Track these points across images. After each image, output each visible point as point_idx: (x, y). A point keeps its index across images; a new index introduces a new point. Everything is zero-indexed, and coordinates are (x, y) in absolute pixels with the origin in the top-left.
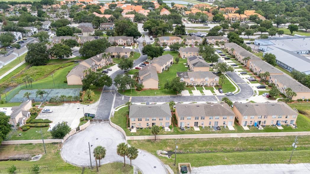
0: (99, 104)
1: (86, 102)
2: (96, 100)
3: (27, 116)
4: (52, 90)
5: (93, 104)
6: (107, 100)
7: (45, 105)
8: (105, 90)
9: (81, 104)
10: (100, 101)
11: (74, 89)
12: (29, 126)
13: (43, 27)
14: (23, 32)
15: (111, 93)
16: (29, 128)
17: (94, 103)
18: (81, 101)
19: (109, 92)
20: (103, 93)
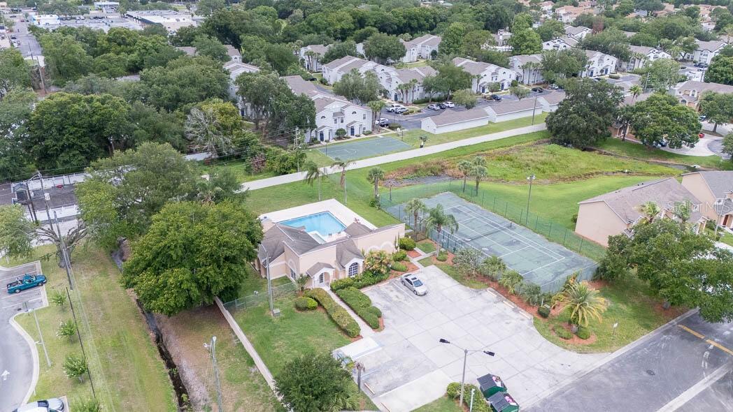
0: (599, 370)
1: (553, 330)
2: (600, 347)
3: (347, 267)
4: (510, 227)
5: (574, 356)
6: (650, 372)
7: (436, 261)
8: (688, 322)
9: (535, 324)
10: (618, 360)
11: (575, 255)
12: (317, 301)
13: (697, 56)
14: (623, 56)
15: (707, 353)
16: (314, 308)
17: (582, 351)
18: (544, 315)
19: (702, 340)
20: (667, 332)
